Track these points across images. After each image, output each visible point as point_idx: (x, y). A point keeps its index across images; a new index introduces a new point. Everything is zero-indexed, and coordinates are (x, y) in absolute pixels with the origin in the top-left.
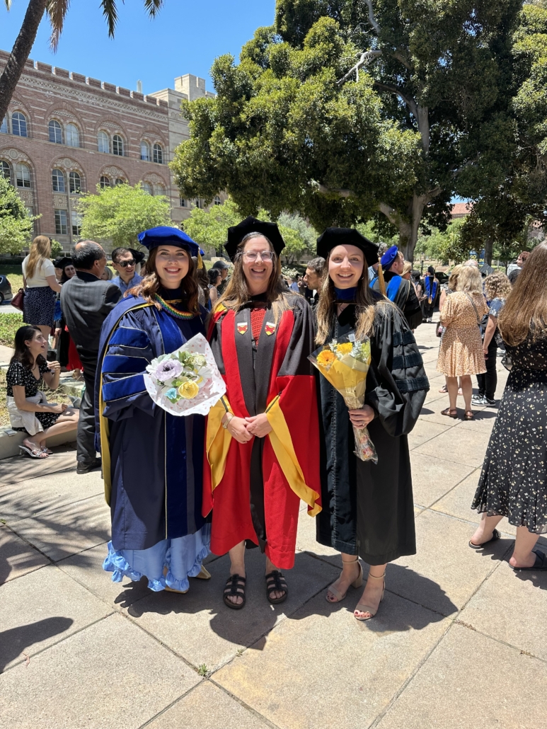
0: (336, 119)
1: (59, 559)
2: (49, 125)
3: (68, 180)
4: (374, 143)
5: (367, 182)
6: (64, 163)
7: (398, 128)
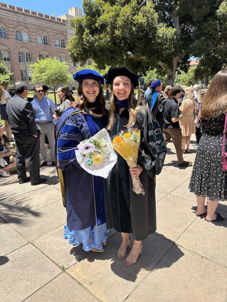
0: (138, 24)
1: (8, 220)
2: (16, 33)
3: (26, 57)
4: (155, 34)
5: (153, 52)
6: (23, 50)
7: (166, 27)
